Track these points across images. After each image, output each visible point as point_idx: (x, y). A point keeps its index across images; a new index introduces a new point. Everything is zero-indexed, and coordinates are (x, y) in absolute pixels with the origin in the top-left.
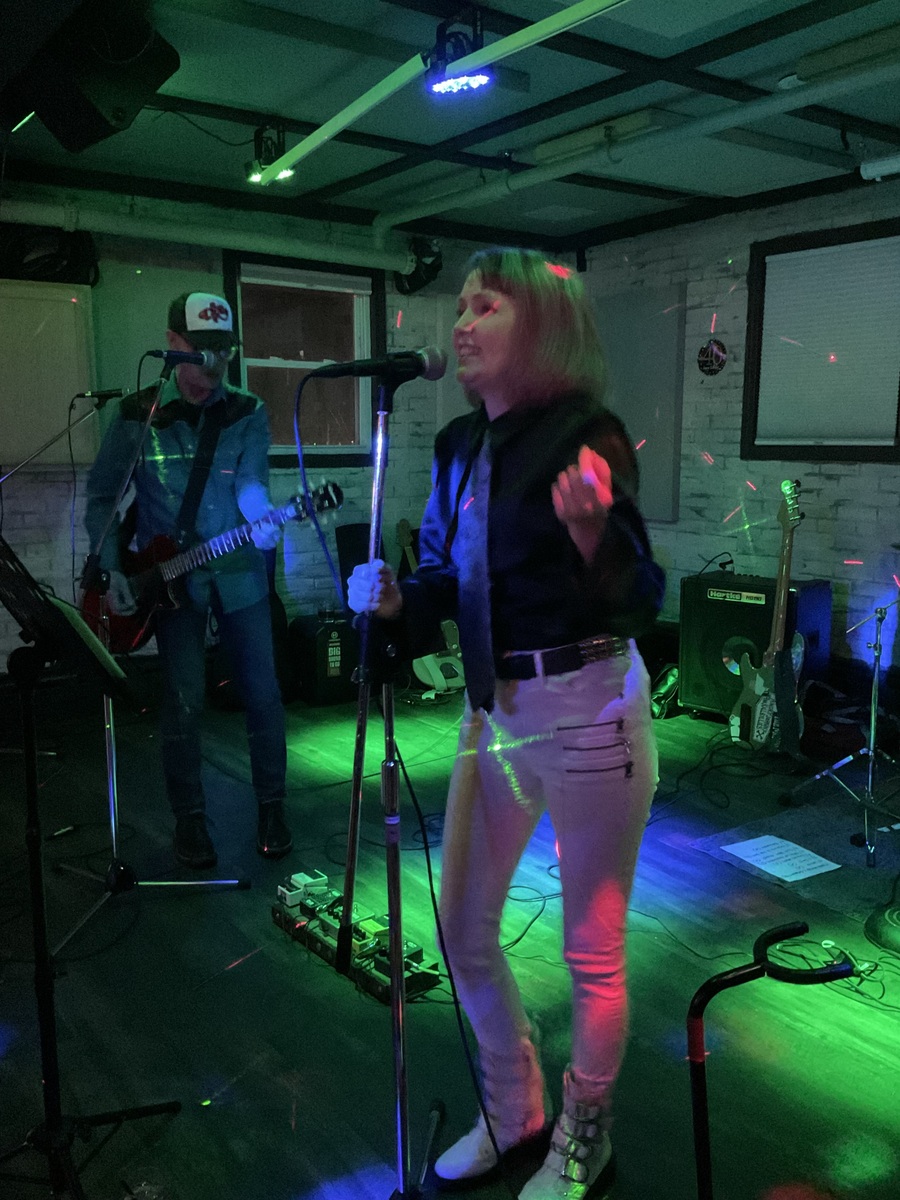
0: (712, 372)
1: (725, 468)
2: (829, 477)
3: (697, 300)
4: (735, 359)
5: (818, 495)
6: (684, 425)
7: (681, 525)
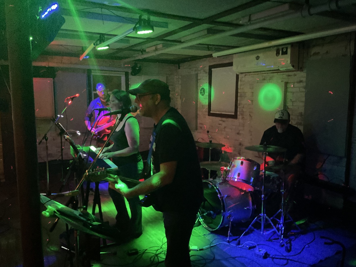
0: (203, 95)
1: (205, 117)
2: (223, 121)
3: (200, 78)
4: (207, 92)
5: (222, 125)
6: (198, 107)
7: (198, 130)
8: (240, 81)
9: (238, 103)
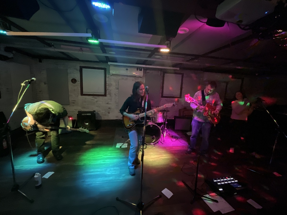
0: (74, 83)
1: (78, 97)
3: (70, 72)
5: (94, 100)
7: (70, 105)
8: (108, 78)
9: (107, 89)
